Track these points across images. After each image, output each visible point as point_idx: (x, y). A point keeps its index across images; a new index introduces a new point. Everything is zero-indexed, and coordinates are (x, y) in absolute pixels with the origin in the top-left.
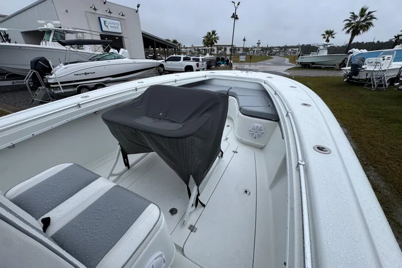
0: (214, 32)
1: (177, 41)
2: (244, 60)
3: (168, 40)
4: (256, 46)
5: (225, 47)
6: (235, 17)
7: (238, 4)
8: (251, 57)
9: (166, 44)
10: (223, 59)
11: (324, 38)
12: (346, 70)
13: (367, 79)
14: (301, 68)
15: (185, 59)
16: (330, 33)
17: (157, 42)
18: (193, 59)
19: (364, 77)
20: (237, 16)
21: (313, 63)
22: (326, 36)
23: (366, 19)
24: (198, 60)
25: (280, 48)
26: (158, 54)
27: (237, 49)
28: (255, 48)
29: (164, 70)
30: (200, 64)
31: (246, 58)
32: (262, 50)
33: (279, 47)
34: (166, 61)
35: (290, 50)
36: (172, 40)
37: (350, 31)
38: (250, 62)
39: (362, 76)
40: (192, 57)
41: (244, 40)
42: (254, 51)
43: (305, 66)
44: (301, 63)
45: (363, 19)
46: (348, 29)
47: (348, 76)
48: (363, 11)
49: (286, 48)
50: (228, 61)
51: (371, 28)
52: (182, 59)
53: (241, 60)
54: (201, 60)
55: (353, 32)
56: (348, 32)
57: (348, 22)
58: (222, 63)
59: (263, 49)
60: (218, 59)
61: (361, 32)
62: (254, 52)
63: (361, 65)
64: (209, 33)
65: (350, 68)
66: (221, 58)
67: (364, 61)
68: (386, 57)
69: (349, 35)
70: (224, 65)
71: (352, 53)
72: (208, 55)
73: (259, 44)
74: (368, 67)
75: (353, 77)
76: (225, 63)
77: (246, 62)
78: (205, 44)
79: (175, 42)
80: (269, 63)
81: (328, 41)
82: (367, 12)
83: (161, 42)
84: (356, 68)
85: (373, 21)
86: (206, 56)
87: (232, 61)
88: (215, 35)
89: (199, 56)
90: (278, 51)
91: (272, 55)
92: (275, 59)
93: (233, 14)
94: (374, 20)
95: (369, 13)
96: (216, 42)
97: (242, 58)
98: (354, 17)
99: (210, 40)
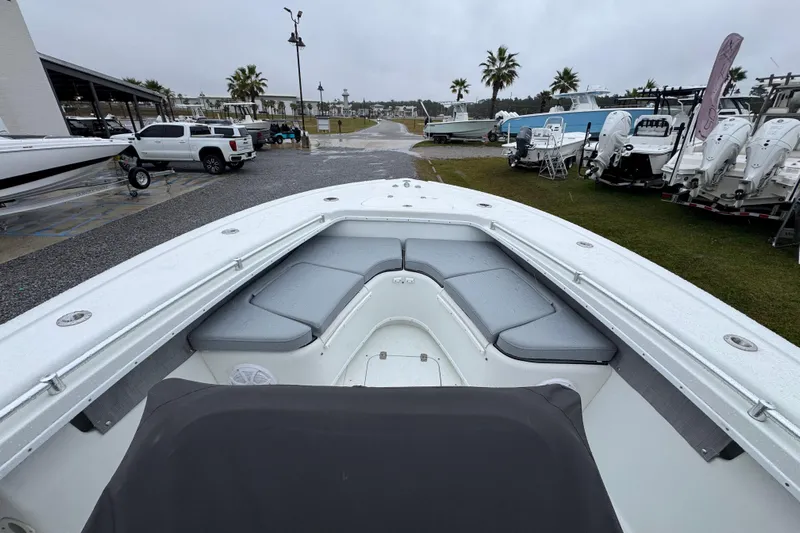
0: (252, 70)
1: (160, 84)
2: (327, 128)
3: (132, 82)
4: (342, 99)
5: (280, 101)
6: (296, 40)
7: (299, 16)
8: (340, 123)
9: (128, 91)
10: (285, 128)
11: (454, 91)
12: (509, 149)
13: (540, 162)
14: (434, 142)
15: (195, 131)
16: (460, 83)
17: (99, 88)
18: (217, 131)
19: (536, 160)
20: (300, 39)
21: (451, 135)
22: (457, 88)
23: (507, 66)
24: (228, 133)
25: (386, 105)
26: (109, 117)
27: (306, 104)
28: (339, 103)
29: (140, 162)
30: (239, 142)
31: (331, 125)
32: (353, 108)
33: (382, 103)
34: (139, 136)
35: (401, 108)
36: (144, 82)
37: (491, 83)
38: (340, 132)
39: (532, 157)
40: (212, 127)
41: (320, 88)
42: (339, 109)
43: (440, 139)
44: (432, 134)
45: (503, 65)
46: (487, 79)
47: (516, 157)
48: (502, 51)
49: (393, 105)
50: (297, 132)
51: (515, 79)
52: (187, 132)
53: (321, 128)
54: (237, 133)
55: (495, 84)
56: (488, 83)
57: (485, 67)
58: (284, 136)
59: (356, 106)
60: (275, 129)
61: (505, 84)
62: (339, 111)
63: (529, 140)
64: (243, 71)
65: (515, 144)
66: (280, 126)
67: (531, 134)
68: (554, 126)
69: (490, 89)
70: (289, 141)
71: (501, 118)
72: (248, 117)
73: (346, 96)
74: (537, 143)
75: (522, 159)
76: (293, 136)
77: (332, 132)
78: (234, 92)
79: (153, 85)
80: (375, 135)
81: (460, 96)
82: (507, 55)
83: (112, 86)
84: (524, 146)
85: (516, 69)
86: (244, 122)
87: (306, 133)
88: (257, 76)
89: (230, 123)
90: (381, 109)
91: (373, 117)
92: (381, 124)
93: (293, 34)
94: (517, 67)
95: (510, 56)
96: (261, 90)
97: (324, 125)
98: (493, 61)
99: (246, 85)
